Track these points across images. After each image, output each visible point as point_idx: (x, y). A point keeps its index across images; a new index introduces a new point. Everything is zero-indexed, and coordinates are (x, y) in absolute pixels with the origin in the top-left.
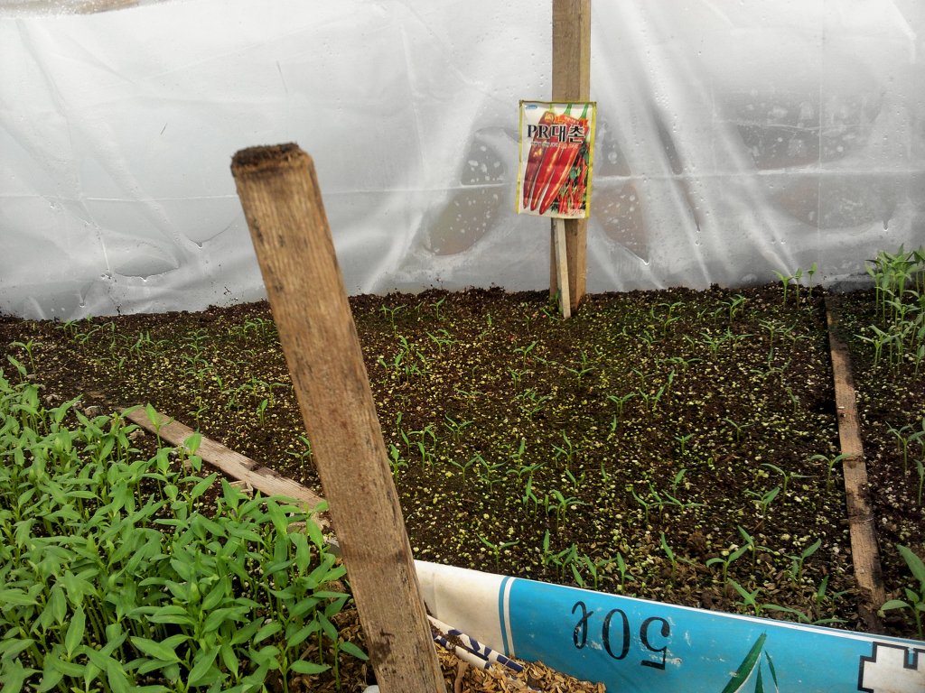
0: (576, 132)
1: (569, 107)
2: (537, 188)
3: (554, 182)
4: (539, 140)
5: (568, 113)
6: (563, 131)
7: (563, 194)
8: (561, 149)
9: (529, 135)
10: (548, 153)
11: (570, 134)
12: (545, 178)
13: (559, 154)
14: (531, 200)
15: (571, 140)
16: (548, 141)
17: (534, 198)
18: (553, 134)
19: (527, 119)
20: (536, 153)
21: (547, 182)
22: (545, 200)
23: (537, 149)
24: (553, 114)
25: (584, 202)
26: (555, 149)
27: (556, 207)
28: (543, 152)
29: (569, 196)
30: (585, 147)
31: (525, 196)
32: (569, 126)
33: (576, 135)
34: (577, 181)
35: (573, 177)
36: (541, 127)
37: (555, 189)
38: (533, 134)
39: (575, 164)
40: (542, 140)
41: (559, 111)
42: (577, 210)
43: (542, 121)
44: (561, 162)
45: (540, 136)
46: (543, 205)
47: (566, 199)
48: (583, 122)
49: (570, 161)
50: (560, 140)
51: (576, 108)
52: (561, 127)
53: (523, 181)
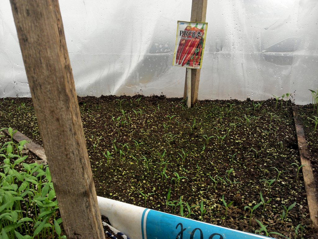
0: (199, 34)
1: (197, 24)
2: (182, 56)
3: (188, 54)
4: (184, 37)
5: (196, 27)
6: (194, 34)
7: (192, 59)
8: (192, 41)
9: (180, 35)
10: (187, 42)
11: (196, 35)
12: (185, 52)
13: (191, 42)
14: (179, 60)
15: (197, 37)
16: (187, 37)
17: (180, 60)
18: (190, 35)
19: (180, 28)
20: (182, 42)
21: (186, 54)
22: (184, 60)
23: (183, 40)
24: (190, 27)
25: (200, 62)
26: (190, 41)
27: (188, 64)
28: (185, 41)
29: (194, 59)
30: (202, 41)
31: (177, 59)
32: (196, 31)
33: (199, 36)
34: (198, 54)
35: (196, 52)
36: (185, 32)
37: (189, 56)
38: (182, 34)
39: (197, 47)
40: (185, 37)
41: (193, 26)
42: (197, 65)
43: (186, 29)
44: (192, 46)
45: (185, 35)
46: (183, 62)
47: (193, 61)
48: (202, 30)
49: (195, 46)
50: (192, 37)
51: (200, 25)
52: (193, 32)
53: (177, 53)
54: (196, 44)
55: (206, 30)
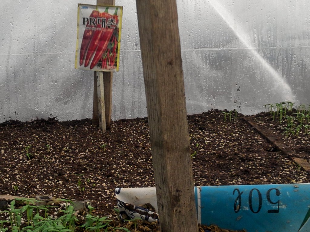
1: (107, 8)
2: (88, 54)
4: (89, 26)
5: (106, 12)
6: (104, 22)
7: (104, 57)
8: (103, 32)
9: (84, 24)
10: (96, 34)
11: (108, 24)
12: (94, 48)
13: (101, 35)
14: (85, 61)
15: (109, 27)
16: (95, 27)
17: (87, 59)
18: (99, 23)
19: (82, 14)
20: (88, 34)
21: (94, 51)
22: (93, 60)
23: (88, 31)
24: (98, 12)
25: (116, 62)
26: (99, 32)
27: (100, 65)
28: (93, 33)
29: (108, 58)
31: (80, 59)
32: (107, 18)
34: (112, 50)
35: (110, 48)
36: (91, 19)
37: (100, 54)
38: (86, 23)
39: (111, 41)
40: (92, 27)
41: (101, 11)
42: (112, 66)
43: (92, 15)
44: (103, 39)
45: (91, 24)
46: (92, 63)
47: (106, 60)
48: (115, 16)
49: (108, 38)
50: (103, 27)
51: (111, 9)
52: (103, 20)
53: (80, 50)
54: (109, 36)
55: (121, 16)
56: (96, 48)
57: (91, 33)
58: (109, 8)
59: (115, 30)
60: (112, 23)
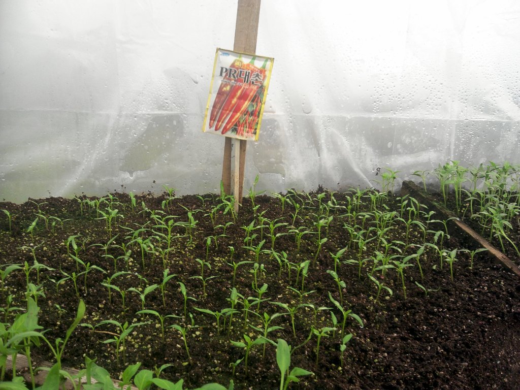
1: (254, 59)
2: (222, 115)
3: (236, 111)
4: (228, 79)
5: (252, 63)
6: (248, 75)
7: (241, 121)
8: (244, 88)
9: (221, 75)
10: (234, 90)
11: (252, 78)
12: (230, 108)
13: (242, 91)
14: (216, 123)
15: (253, 82)
16: (235, 81)
17: (219, 121)
18: (240, 76)
19: (220, 62)
20: (225, 89)
21: (230, 111)
22: (227, 123)
23: (226, 85)
24: (241, 62)
25: (256, 129)
26: (239, 88)
27: (235, 130)
28: (231, 88)
29: (246, 123)
30: (262, 89)
31: (211, 120)
32: (252, 72)
33: (257, 80)
34: (252, 114)
35: (250, 110)
36: (231, 70)
37: (236, 117)
38: (224, 74)
39: (253, 101)
40: (230, 80)
41: (246, 61)
42: (250, 134)
43: (233, 65)
44: (244, 97)
45: (230, 76)
46: (225, 127)
47: (243, 125)
48: (263, 71)
49: (249, 98)
50: (245, 82)
51: (258, 60)
52: (246, 72)
53: (211, 108)
54: (251, 94)
55: (271, 71)
56: (232, 108)
57: (228, 88)
58: (257, 58)
59: (260, 87)
60: (257, 78)
